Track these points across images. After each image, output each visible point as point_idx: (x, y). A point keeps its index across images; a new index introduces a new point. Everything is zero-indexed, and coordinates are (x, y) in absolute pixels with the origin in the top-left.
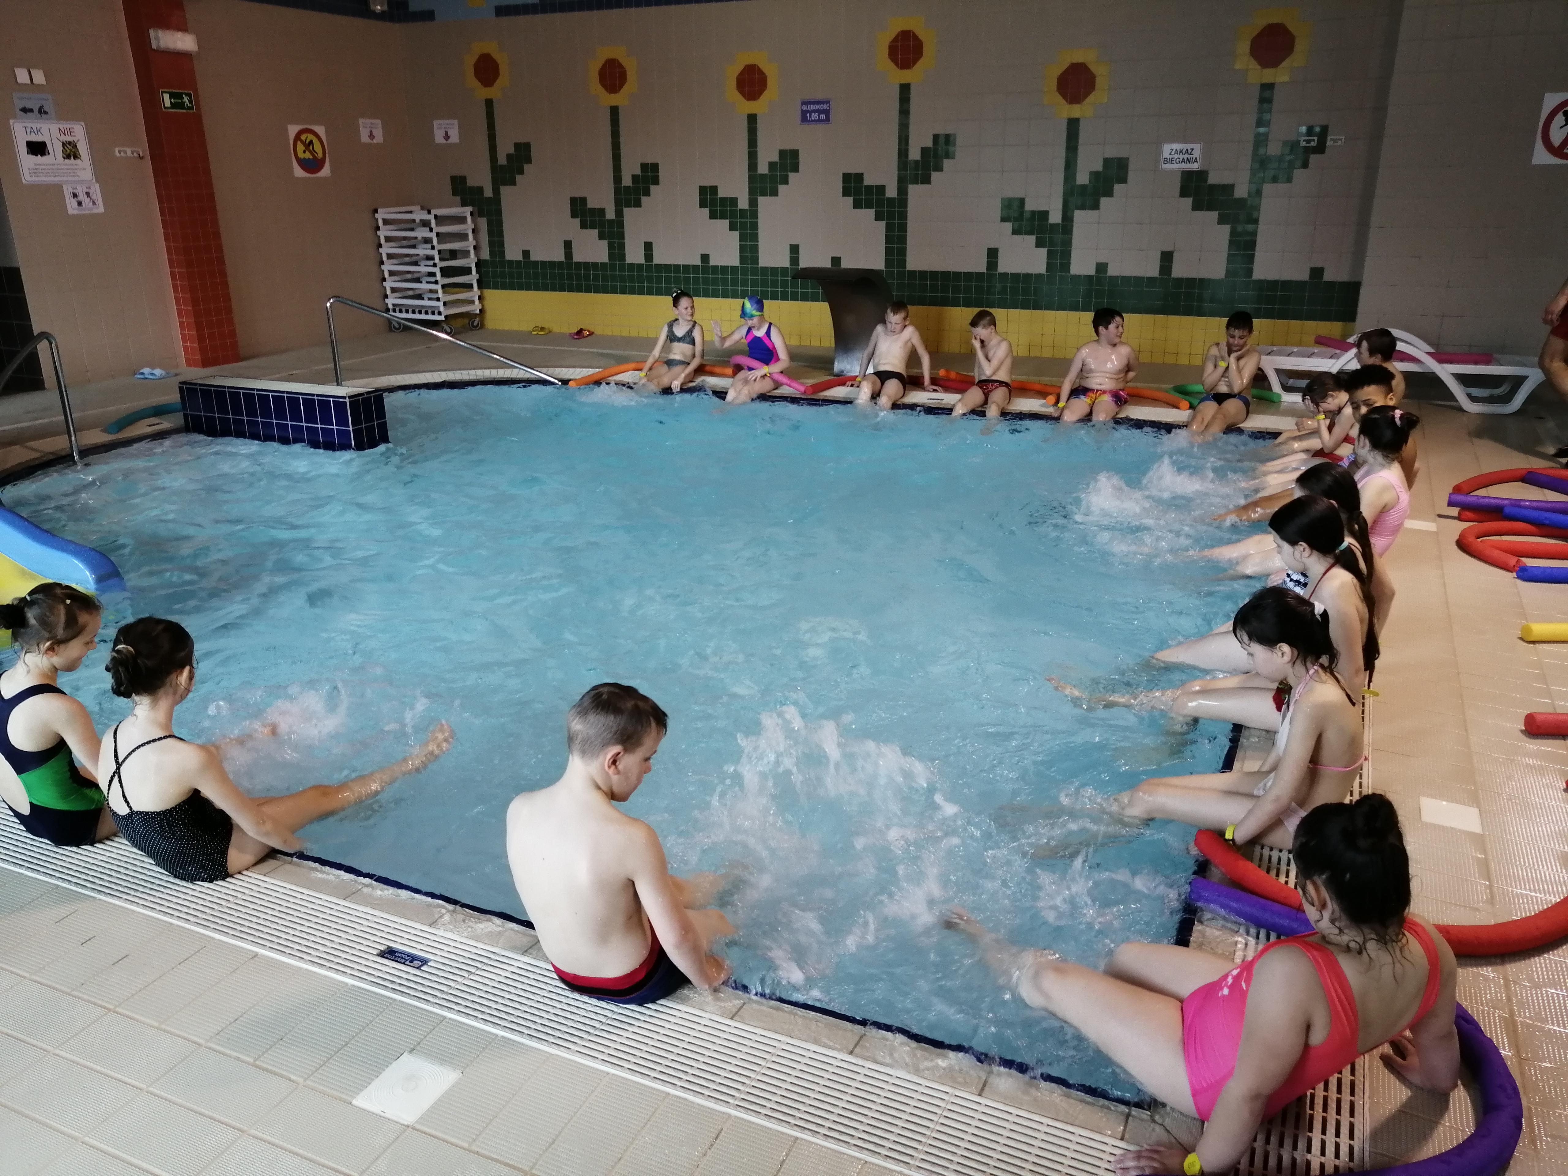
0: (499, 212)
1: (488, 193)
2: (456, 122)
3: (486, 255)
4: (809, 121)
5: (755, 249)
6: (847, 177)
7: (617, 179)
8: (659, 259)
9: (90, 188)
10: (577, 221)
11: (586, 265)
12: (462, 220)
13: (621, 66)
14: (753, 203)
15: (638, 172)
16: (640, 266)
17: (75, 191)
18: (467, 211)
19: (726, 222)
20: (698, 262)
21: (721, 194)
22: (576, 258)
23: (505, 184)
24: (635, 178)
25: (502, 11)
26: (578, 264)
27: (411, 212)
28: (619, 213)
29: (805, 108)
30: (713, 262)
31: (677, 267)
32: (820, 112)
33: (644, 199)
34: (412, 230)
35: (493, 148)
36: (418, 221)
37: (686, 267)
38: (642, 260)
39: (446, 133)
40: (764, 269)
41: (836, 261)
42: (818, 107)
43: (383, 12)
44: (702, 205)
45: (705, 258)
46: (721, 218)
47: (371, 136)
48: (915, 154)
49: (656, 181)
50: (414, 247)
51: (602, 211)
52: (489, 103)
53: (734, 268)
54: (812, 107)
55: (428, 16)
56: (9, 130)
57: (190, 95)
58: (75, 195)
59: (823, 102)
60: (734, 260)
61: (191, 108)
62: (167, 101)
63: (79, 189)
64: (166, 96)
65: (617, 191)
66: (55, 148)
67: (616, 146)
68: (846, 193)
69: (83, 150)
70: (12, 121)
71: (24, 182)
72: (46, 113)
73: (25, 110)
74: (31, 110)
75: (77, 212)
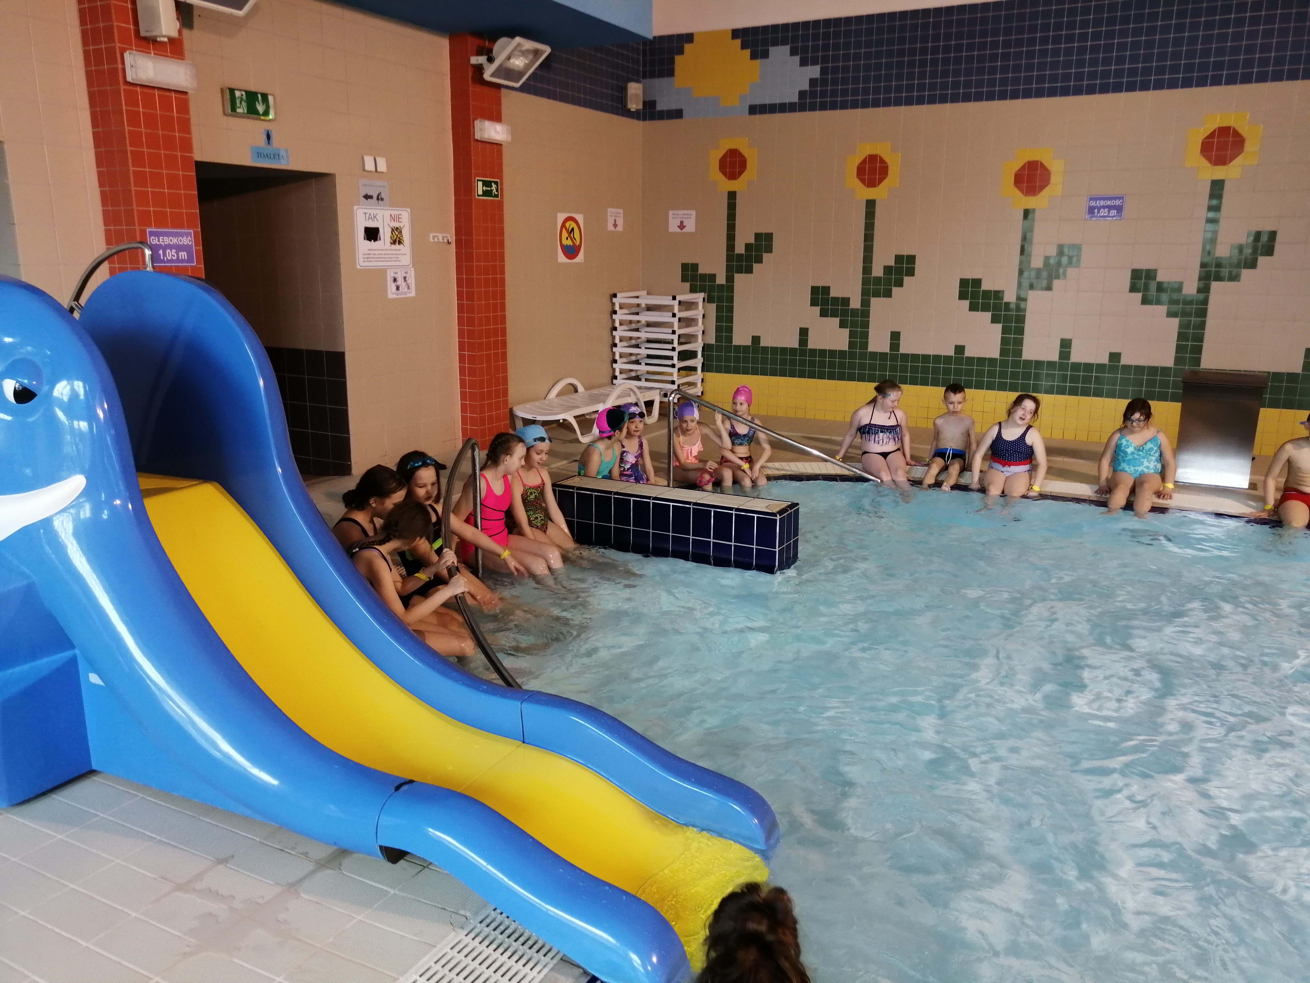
0: (731, 299)
1: (721, 280)
2: (693, 213)
3: (712, 340)
4: (1097, 217)
5: (1019, 343)
6: (1136, 273)
7: (867, 268)
8: (905, 348)
9: (406, 273)
10: (817, 309)
11: (822, 352)
12: (694, 306)
13: (882, 161)
14: (1022, 296)
15: (892, 263)
16: (883, 356)
17: (395, 275)
18: (699, 297)
19: (988, 315)
20: (951, 352)
21: (985, 286)
22: (811, 345)
23: (740, 271)
24: (887, 269)
25: (754, 110)
26: (813, 351)
27: (637, 297)
28: (865, 303)
29: (1093, 204)
30: (968, 353)
31: (926, 358)
32: (1110, 208)
33: (895, 290)
34: (637, 314)
35: (731, 238)
36: (643, 306)
37: (937, 358)
38: (887, 349)
39: (682, 222)
40: (1028, 363)
41: (1115, 357)
42: (1109, 203)
43: (638, 111)
44: (962, 296)
45: (960, 349)
46: (983, 310)
47: (615, 225)
48: (1222, 251)
49: (911, 272)
50: (637, 330)
51: (846, 301)
52: (732, 196)
53: (992, 361)
54: (1102, 203)
55: (678, 114)
56: (351, 217)
57: (496, 183)
58: (395, 280)
59: (1115, 198)
60: (994, 352)
61: (496, 196)
62: (480, 188)
63: (399, 273)
64: (480, 184)
65: (865, 282)
66: (385, 234)
67: (869, 238)
68: (1133, 289)
69: (406, 235)
70: (355, 207)
71: (358, 267)
72: (382, 199)
73: (367, 197)
74: (371, 197)
75: (394, 296)
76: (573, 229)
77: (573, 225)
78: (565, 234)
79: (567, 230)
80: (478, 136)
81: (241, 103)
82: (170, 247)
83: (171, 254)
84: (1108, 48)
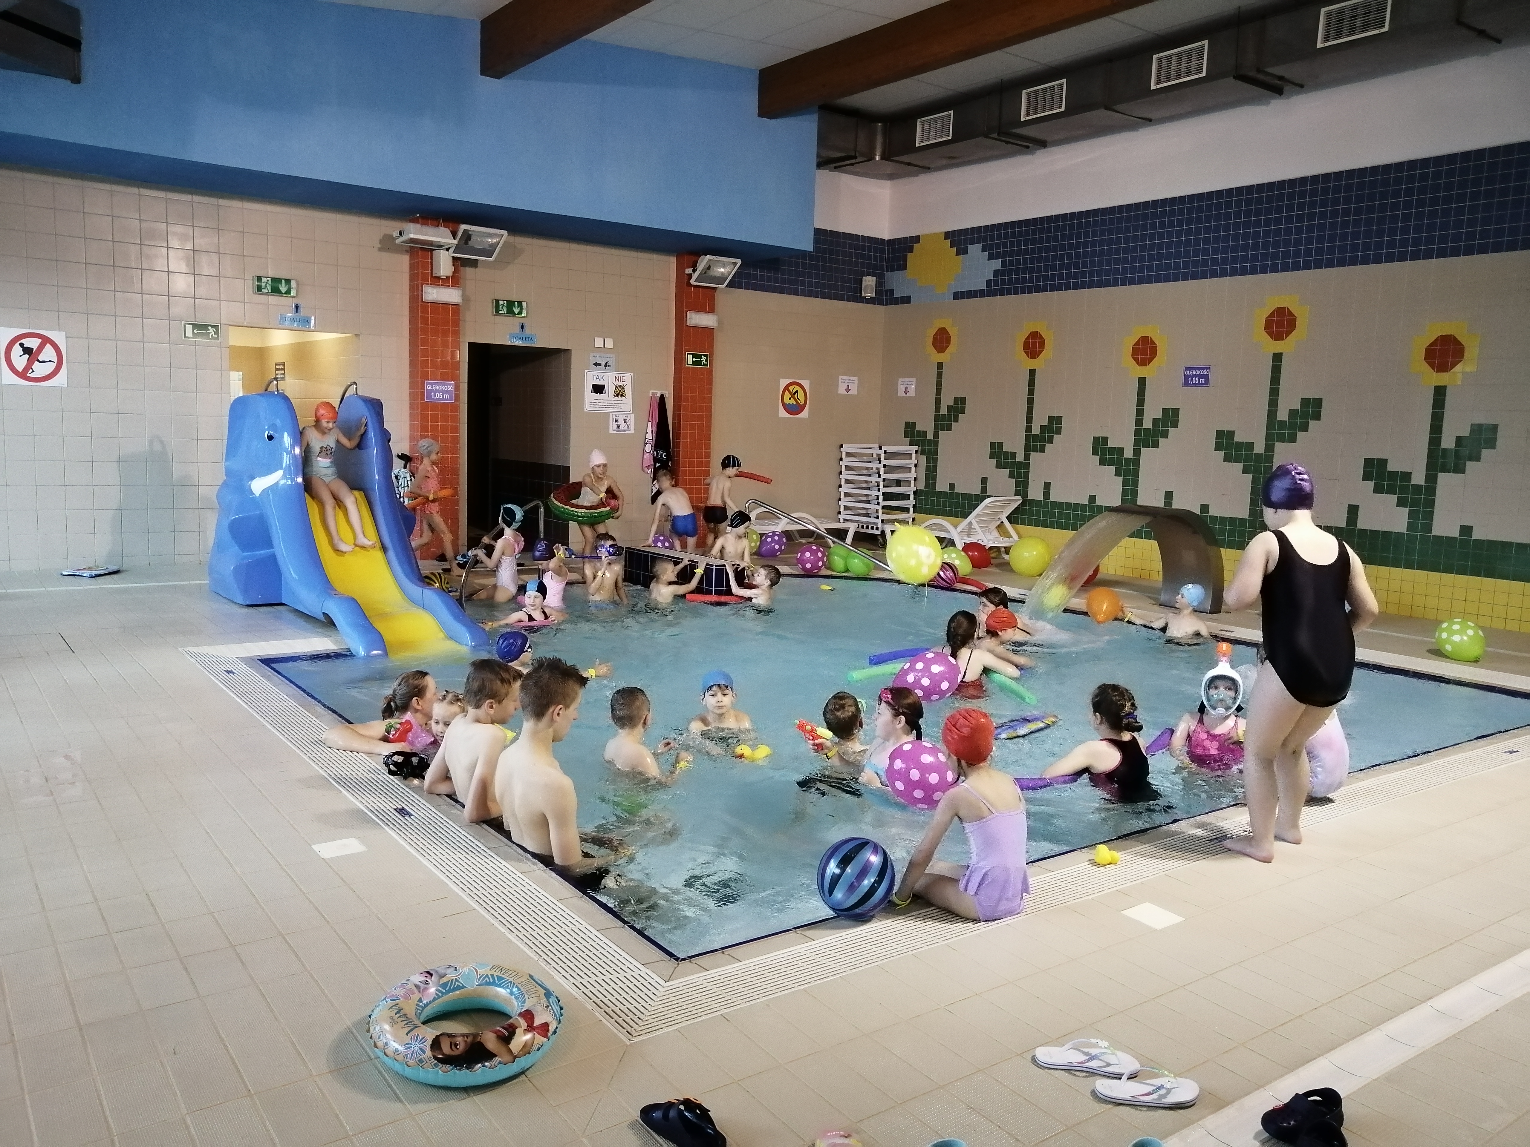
0: (936, 452)
1: (930, 436)
2: (914, 380)
3: (922, 487)
4: (1190, 384)
5: (1135, 493)
6: (1219, 434)
7: (1029, 429)
8: (1055, 497)
9: (627, 416)
10: (994, 462)
12: (909, 456)
13: (1041, 337)
14: (1137, 453)
15: (1045, 423)
16: (1038, 502)
17: (616, 418)
18: (913, 449)
19: (1113, 469)
20: (1086, 501)
21: (1110, 444)
22: (989, 493)
23: (943, 429)
24: (1043, 428)
25: (958, 296)
27: (871, 448)
28: (1027, 457)
29: (1187, 373)
30: (1098, 502)
31: (1068, 505)
32: (1200, 376)
33: (1048, 446)
34: (870, 462)
35: (938, 401)
36: (875, 456)
37: (1076, 505)
38: (1040, 497)
39: (906, 387)
41: (1205, 508)
42: (1199, 372)
43: (871, 298)
44: (1095, 453)
45: (1092, 498)
46: (1109, 465)
47: (848, 390)
48: (1283, 415)
49: (1059, 432)
50: (870, 475)
51: (1014, 455)
52: (940, 366)
53: (1115, 508)
54: (1194, 372)
55: (907, 300)
56: (583, 377)
57: (706, 356)
58: (616, 421)
59: (1203, 368)
60: (1116, 501)
61: (705, 365)
62: (690, 359)
63: (620, 416)
64: (690, 356)
65: (1027, 438)
66: (610, 389)
67: (1030, 401)
68: (1218, 448)
69: (628, 391)
70: (586, 371)
71: (585, 410)
72: (608, 366)
73: (596, 364)
74: (600, 365)
75: (615, 432)
76: (797, 392)
77: (797, 388)
78: (787, 395)
79: (790, 393)
80: (688, 324)
81: (502, 308)
82: (439, 391)
83: (439, 395)
84: (1197, 242)
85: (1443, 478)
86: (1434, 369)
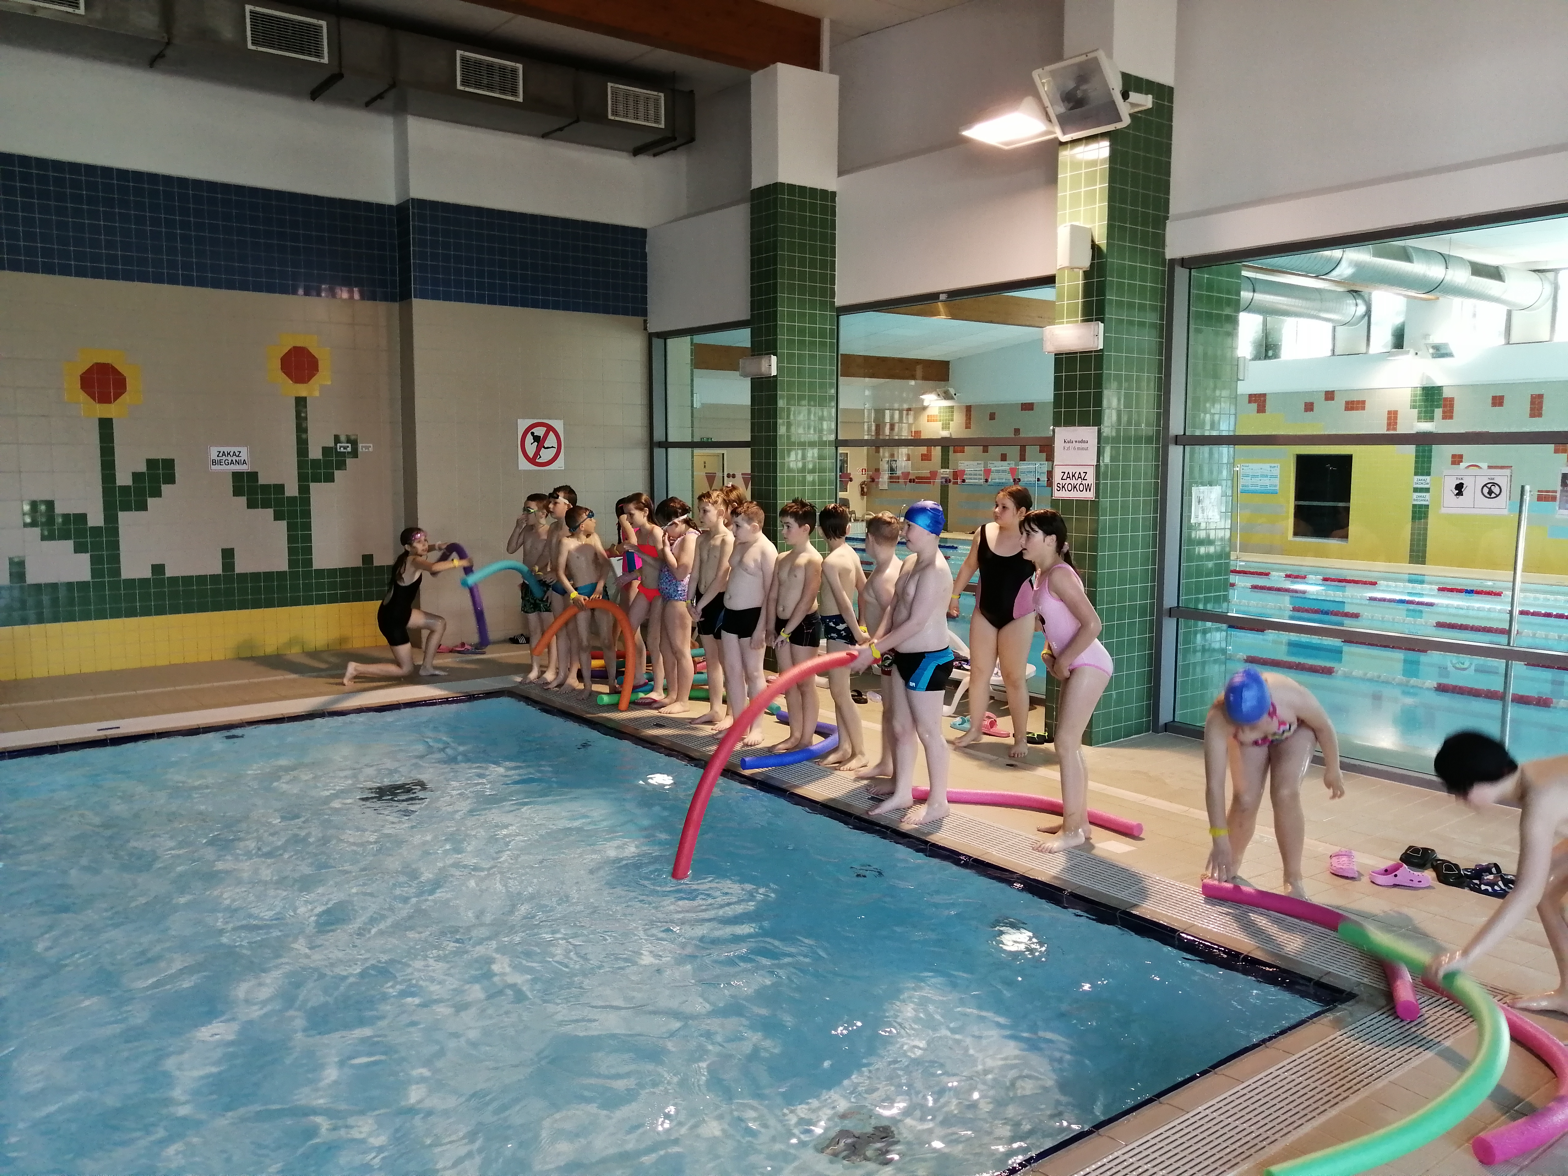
85: (124, 518)
86: (94, 399)
